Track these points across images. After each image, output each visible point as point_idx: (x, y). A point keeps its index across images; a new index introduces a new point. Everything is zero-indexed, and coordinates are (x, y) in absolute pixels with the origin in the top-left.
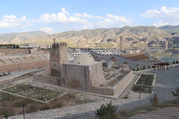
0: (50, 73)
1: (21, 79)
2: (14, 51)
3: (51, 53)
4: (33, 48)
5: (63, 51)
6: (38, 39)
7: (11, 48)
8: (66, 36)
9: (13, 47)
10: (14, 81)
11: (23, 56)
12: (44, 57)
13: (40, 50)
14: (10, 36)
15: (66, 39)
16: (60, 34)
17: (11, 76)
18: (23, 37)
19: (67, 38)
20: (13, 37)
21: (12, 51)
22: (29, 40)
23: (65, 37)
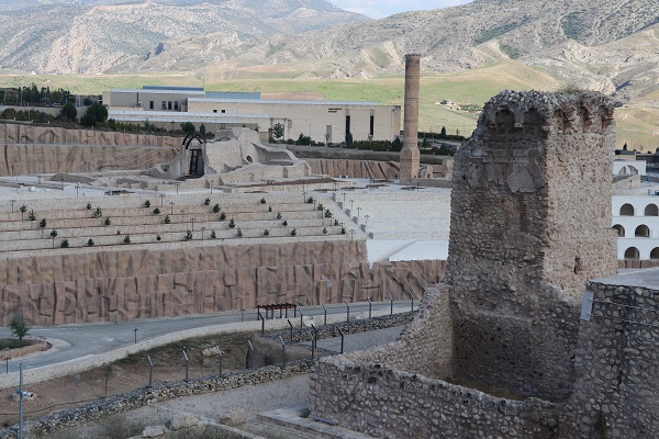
0: (445, 354)
1: (197, 391)
2: (65, 148)
3: (461, 183)
4: (224, 132)
5: (575, 174)
6: (259, 52)
7: (40, 119)
8: (505, 39)
9: (53, 111)
10: (143, 402)
11: (137, 197)
12: (311, 217)
13: (282, 148)
14: (18, 13)
15: (501, 61)
16: (451, 15)
17: (32, 356)
18: (132, 29)
19: (514, 55)
20: (43, 31)
21: (48, 147)
22: (184, 62)
23: (494, 45)
